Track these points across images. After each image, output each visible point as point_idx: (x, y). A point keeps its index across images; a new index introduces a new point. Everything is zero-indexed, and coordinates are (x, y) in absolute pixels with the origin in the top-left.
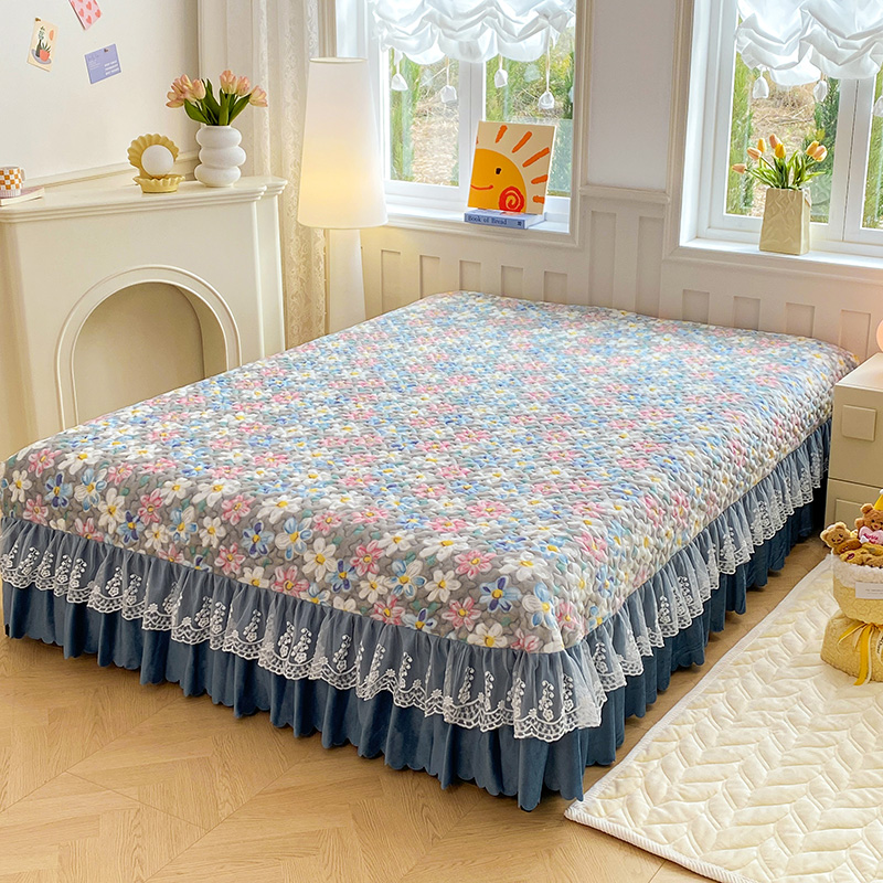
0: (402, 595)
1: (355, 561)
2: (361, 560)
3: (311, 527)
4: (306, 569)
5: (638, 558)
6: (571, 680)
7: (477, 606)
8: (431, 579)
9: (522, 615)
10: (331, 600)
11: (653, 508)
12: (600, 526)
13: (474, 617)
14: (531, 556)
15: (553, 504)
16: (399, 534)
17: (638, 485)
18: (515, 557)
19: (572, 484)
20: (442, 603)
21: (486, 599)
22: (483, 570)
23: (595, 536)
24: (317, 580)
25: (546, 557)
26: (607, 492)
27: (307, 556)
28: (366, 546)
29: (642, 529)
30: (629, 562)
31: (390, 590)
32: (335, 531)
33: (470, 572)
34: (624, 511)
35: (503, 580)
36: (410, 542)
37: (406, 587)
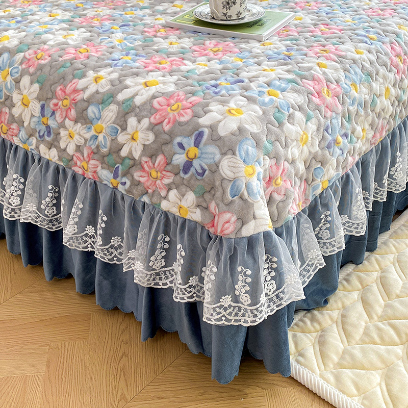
0: (98, 147)
1: (56, 105)
2: (60, 103)
3: (21, 64)
4: (16, 111)
5: (378, 109)
6: (275, 259)
7: (169, 168)
8: (124, 129)
9: (217, 183)
10: (37, 147)
11: (398, 55)
12: (336, 70)
13: (167, 181)
14: (243, 102)
15: (287, 46)
16: (103, 73)
17: (384, 31)
18: (223, 103)
19: (312, 28)
20: (134, 159)
21: (180, 159)
22: (182, 119)
23: (328, 80)
24: (26, 124)
25: (263, 104)
26: (350, 37)
27: (16, 97)
28: (65, 87)
29: (385, 78)
30: (367, 115)
31: (86, 140)
32: (41, 68)
33: (166, 121)
34: (365, 56)
35: (200, 135)
36: (112, 82)
37: (101, 137)
